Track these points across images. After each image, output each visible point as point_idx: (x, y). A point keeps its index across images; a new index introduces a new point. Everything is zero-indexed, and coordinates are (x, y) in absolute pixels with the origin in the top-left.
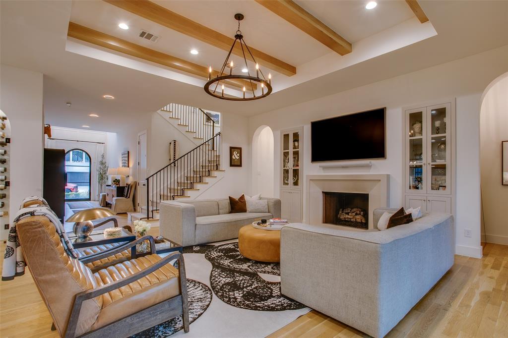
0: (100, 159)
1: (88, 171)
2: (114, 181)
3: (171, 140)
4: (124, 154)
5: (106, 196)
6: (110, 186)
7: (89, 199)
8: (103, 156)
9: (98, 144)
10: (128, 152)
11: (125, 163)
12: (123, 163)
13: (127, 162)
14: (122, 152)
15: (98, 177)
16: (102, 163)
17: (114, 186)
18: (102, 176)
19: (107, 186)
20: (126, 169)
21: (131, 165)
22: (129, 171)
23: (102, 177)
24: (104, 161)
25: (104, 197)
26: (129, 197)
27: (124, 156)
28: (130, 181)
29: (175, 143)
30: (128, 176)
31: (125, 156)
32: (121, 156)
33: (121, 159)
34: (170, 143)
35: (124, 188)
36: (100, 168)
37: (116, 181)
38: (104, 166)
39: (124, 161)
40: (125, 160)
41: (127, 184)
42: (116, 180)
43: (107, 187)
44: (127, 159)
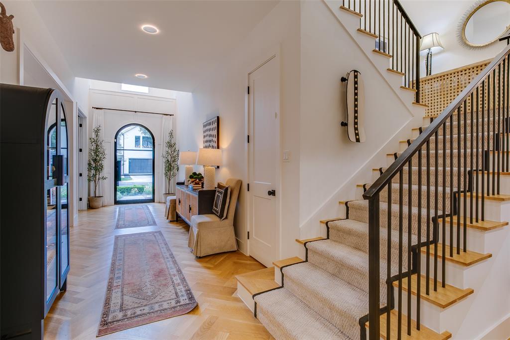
0: (168, 139)
1: (151, 157)
2: (191, 177)
3: (345, 69)
4: (209, 124)
5: (177, 202)
6: (183, 184)
7: (153, 201)
8: (171, 135)
9: (165, 116)
10: (218, 117)
11: (210, 141)
12: (206, 142)
13: (215, 139)
14: (204, 120)
15: (164, 167)
16: (171, 145)
17: (190, 186)
18: (170, 164)
19: (179, 184)
20: (212, 153)
21: (225, 143)
22: (221, 155)
23: (170, 167)
24: (173, 142)
25: (174, 203)
26: (226, 218)
27: (208, 127)
28: (224, 177)
29: (356, 77)
30: (218, 167)
31: (211, 127)
32: (202, 129)
33: (202, 135)
34: (343, 80)
35: (212, 193)
36: (168, 152)
37: (196, 178)
38: (173, 149)
39: (207, 138)
40: (211, 136)
41: (220, 186)
42: (195, 174)
43: (178, 187)
44: (215, 132)
